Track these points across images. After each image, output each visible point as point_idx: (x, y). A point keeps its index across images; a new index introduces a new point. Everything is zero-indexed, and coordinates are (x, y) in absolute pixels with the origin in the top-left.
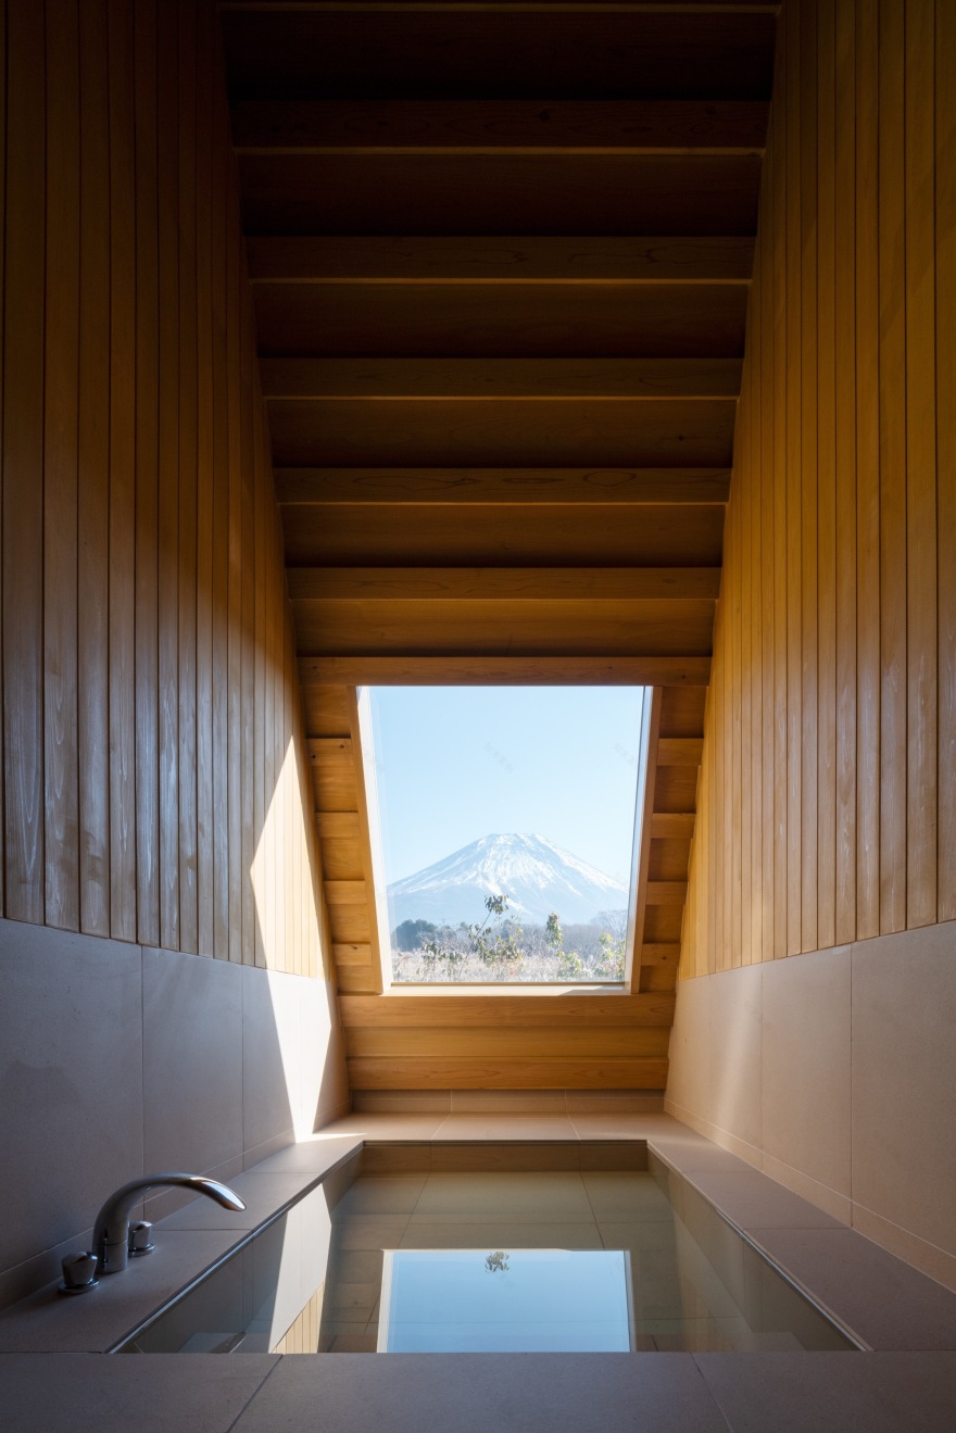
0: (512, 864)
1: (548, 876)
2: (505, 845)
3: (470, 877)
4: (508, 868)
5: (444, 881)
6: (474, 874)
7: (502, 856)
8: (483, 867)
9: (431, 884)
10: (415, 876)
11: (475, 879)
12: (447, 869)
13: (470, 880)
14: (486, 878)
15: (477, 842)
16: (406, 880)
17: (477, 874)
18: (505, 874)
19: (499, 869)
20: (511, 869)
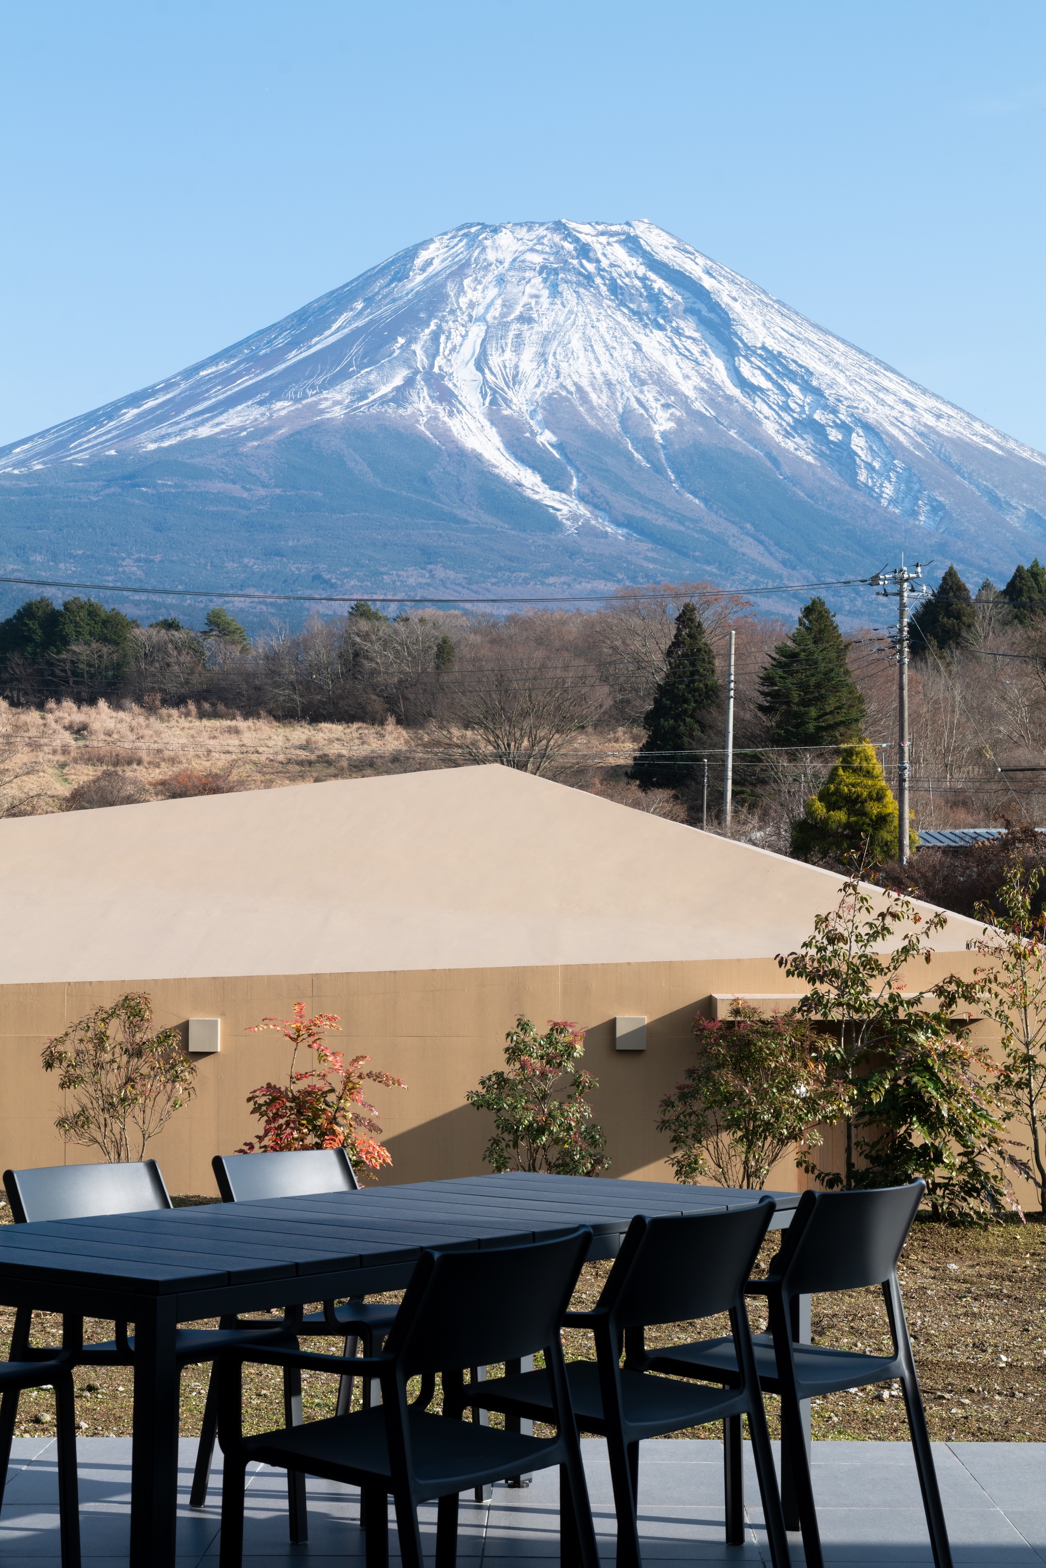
0: (546, 339)
1: (687, 388)
2: (518, 264)
3: (384, 390)
4: (529, 352)
5: (282, 407)
6: (398, 381)
7: (508, 306)
8: (433, 354)
9: (234, 419)
10: (169, 385)
11: (400, 396)
12: (294, 357)
13: (383, 400)
14: (445, 396)
15: (411, 254)
16: (135, 399)
17: (409, 382)
18: (515, 379)
19: (495, 360)
20: (542, 357)
